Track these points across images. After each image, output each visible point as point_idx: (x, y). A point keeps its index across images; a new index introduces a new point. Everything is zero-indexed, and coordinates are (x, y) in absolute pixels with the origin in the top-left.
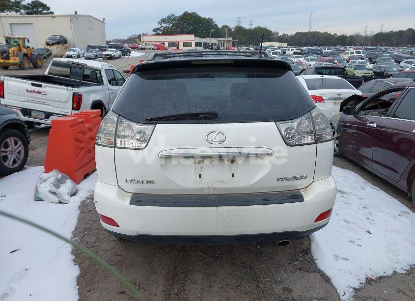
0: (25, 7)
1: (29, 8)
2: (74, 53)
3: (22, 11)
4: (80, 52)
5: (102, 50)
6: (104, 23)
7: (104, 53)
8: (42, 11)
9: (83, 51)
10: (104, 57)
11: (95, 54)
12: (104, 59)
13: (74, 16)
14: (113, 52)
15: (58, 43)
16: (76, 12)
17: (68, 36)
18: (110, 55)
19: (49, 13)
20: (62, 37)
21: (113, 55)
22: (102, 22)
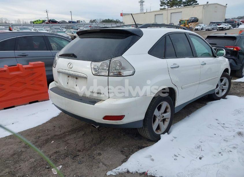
0: (184, 3)
1: (186, 3)
2: (200, 27)
3: (182, 5)
4: (204, 27)
5: (218, 25)
6: (226, 7)
7: (218, 26)
8: (193, 3)
9: (206, 26)
10: (218, 29)
11: (213, 27)
12: (218, 30)
13: (206, 5)
14: (225, 26)
15: (193, 22)
16: (208, 3)
17: (200, 17)
18: (223, 27)
19: (196, 4)
20: (196, 18)
21: (224, 27)
22: (225, 6)
